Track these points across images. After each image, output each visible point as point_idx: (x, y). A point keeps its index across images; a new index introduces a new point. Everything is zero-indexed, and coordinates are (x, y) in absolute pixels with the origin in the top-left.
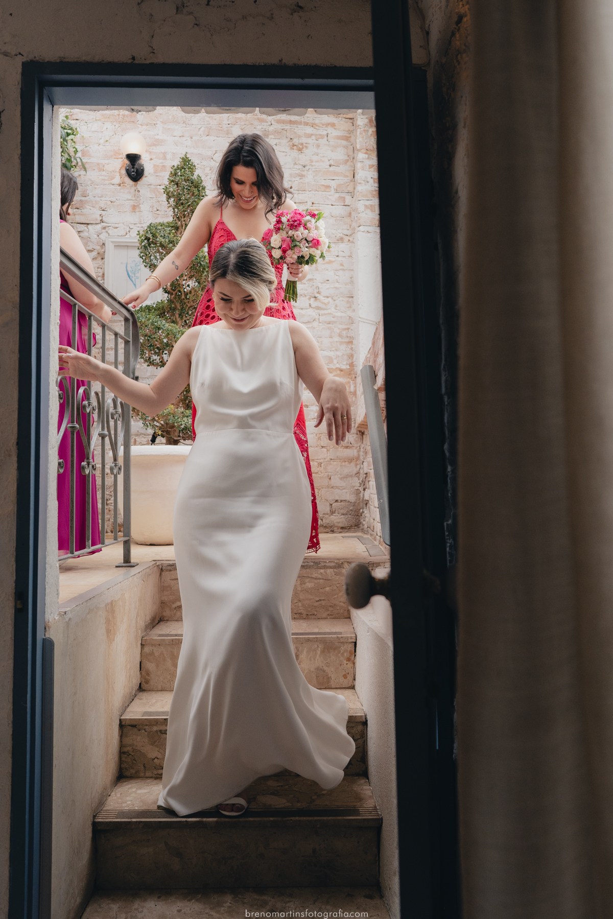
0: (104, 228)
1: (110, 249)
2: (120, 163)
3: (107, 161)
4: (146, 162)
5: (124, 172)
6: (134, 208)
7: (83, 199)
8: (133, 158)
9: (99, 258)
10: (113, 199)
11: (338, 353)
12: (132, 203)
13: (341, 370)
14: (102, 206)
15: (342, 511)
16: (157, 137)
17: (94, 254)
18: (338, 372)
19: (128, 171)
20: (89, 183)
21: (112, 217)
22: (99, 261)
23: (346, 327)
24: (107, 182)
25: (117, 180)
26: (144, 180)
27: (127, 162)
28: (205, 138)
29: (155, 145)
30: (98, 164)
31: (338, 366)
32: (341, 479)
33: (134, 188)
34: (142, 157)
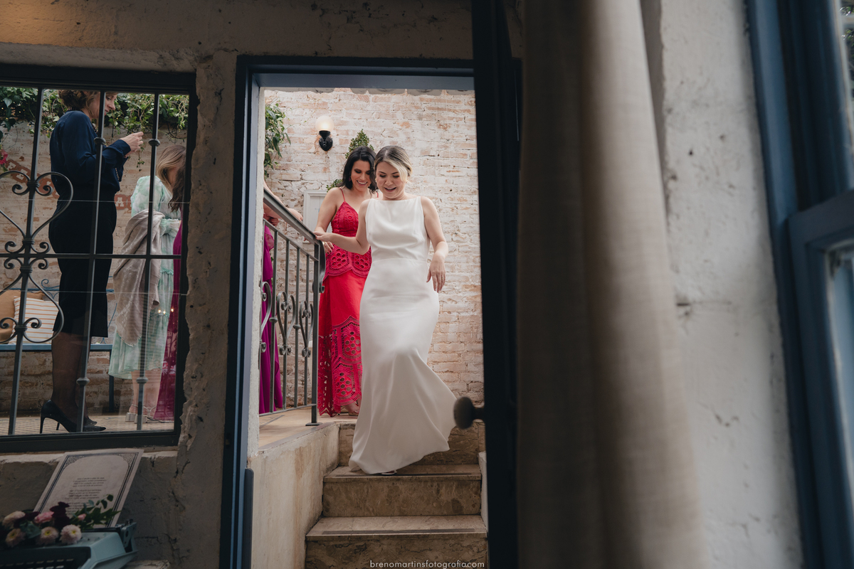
0: (303, 184)
1: (307, 199)
2: (314, 138)
3: (305, 136)
4: (334, 136)
5: (318, 144)
6: (325, 170)
7: (288, 163)
8: (324, 134)
9: (300, 205)
10: (310, 163)
11: (473, 274)
12: (324, 166)
13: (475, 286)
14: (302, 168)
15: (476, 389)
16: (342, 119)
17: (296, 202)
18: (473, 288)
19: (320, 143)
20: (293, 152)
21: (309, 176)
22: (300, 208)
24: (305, 151)
25: (313, 150)
26: (332, 150)
27: (320, 137)
28: (376, 120)
29: (340, 125)
30: (299, 138)
31: (472, 283)
32: (475, 365)
33: (325, 155)
34: (331, 133)
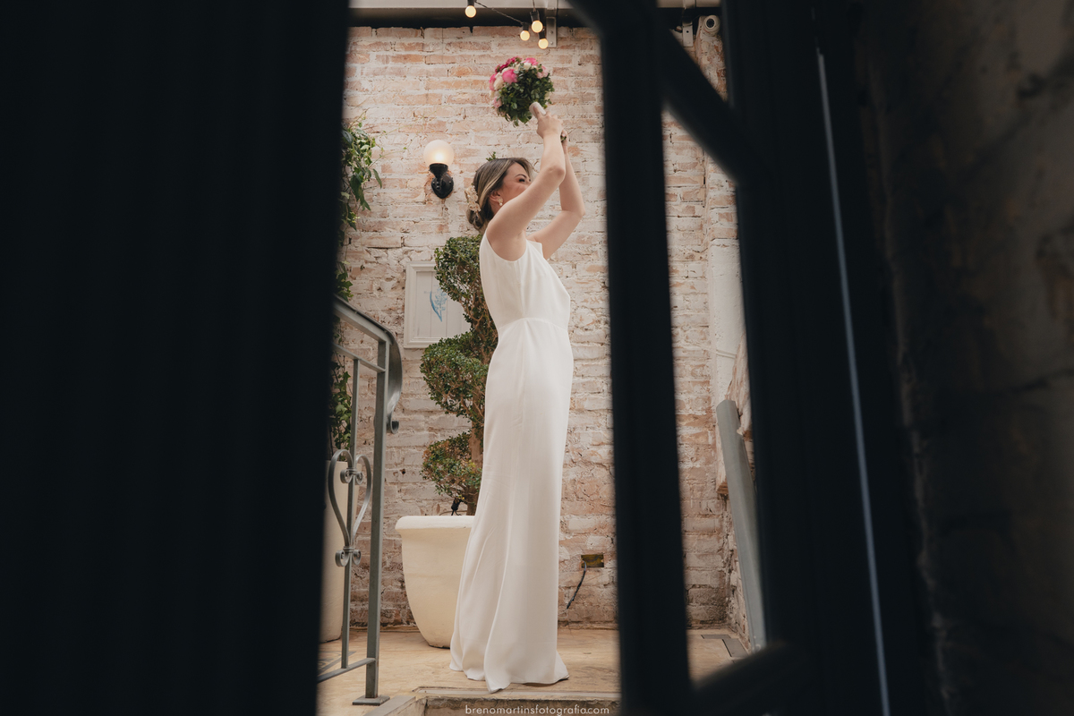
0: (406, 253)
1: (411, 274)
2: (426, 177)
3: (410, 177)
4: (454, 171)
5: (429, 188)
6: (441, 228)
7: (382, 220)
8: (438, 170)
9: (400, 288)
10: (417, 219)
11: (691, 396)
12: (439, 222)
13: (696, 418)
14: (404, 227)
15: (701, 600)
16: (468, 147)
17: (394, 282)
18: (692, 420)
19: (433, 186)
20: (390, 201)
21: (415, 240)
22: (399, 291)
23: (701, 363)
24: (410, 200)
25: (422, 197)
26: (453, 196)
27: (432, 175)
28: (524, 145)
29: (465, 156)
30: (400, 180)
31: (691, 412)
32: (699, 557)
33: (441, 206)
34: (449, 169)
